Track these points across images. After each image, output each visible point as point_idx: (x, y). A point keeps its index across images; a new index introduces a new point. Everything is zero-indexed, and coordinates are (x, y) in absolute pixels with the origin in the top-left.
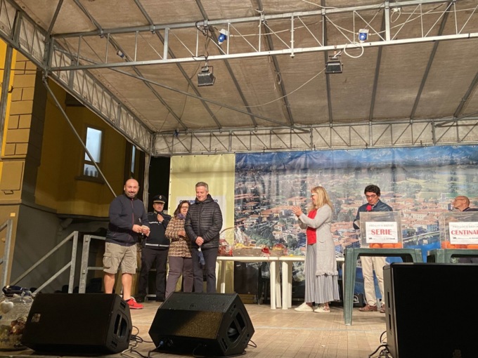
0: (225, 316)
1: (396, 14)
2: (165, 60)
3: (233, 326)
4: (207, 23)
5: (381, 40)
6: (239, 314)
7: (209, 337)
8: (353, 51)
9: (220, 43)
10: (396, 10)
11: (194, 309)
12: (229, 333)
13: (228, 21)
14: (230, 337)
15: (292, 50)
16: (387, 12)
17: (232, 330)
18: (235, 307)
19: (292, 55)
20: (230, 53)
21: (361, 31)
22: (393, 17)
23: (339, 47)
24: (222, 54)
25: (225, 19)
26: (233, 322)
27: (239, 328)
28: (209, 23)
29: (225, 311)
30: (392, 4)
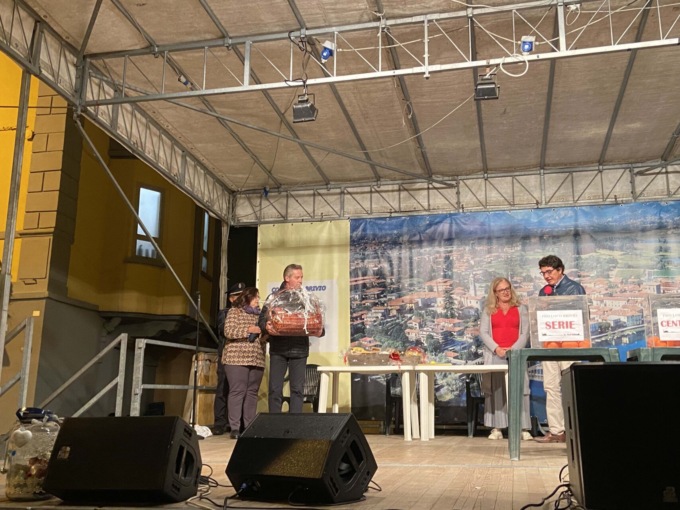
0: (334, 445)
1: (574, 13)
2: (246, 86)
3: (345, 459)
4: (305, 32)
5: (554, 51)
6: (354, 441)
7: (311, 476)
8: (514, 67)
9: (323, 61)
10: (573, 7)
11: (289, 436)
12: (340, 470)
13: (335, 30)
14: (342, 476)
15: (426, 69)
16: (561, 10)
17: (344, 466)
18: (348, 432)
19: (427, 75)
20: (338, 75)
21: (524, 38)
22: (569, 17)
23: (493, 62)
24: (327, 76)
25: (330, 26)
26: (346, 454)
27: (354, 462)
28: (308, 33)
29: (334, 437)
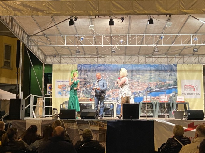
2: (65, 45)
4: (78, 35)
5: (126, 45)
8: (119, 47)
9: (81, 40)
15: (102, 46)
20: (85, 45)
21: (121, 40)
22: (129, 38)
23: (115, 45)
25: (83, 34)
30: (129, 35)
